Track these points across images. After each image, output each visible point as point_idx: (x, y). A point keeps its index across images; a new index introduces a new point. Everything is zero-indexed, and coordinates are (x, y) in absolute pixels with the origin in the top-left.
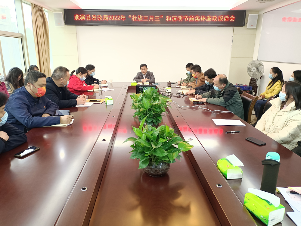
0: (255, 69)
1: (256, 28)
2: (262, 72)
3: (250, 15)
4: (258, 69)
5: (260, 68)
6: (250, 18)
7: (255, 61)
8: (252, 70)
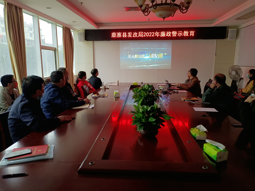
0: (235, 72)
1: (235, 40)
2: (241, 75)
3: (230, 30)
4: (237, 73)
5: (239, 72)
6: (230, 32)
7: (234, 66)
8: (232, 73)
